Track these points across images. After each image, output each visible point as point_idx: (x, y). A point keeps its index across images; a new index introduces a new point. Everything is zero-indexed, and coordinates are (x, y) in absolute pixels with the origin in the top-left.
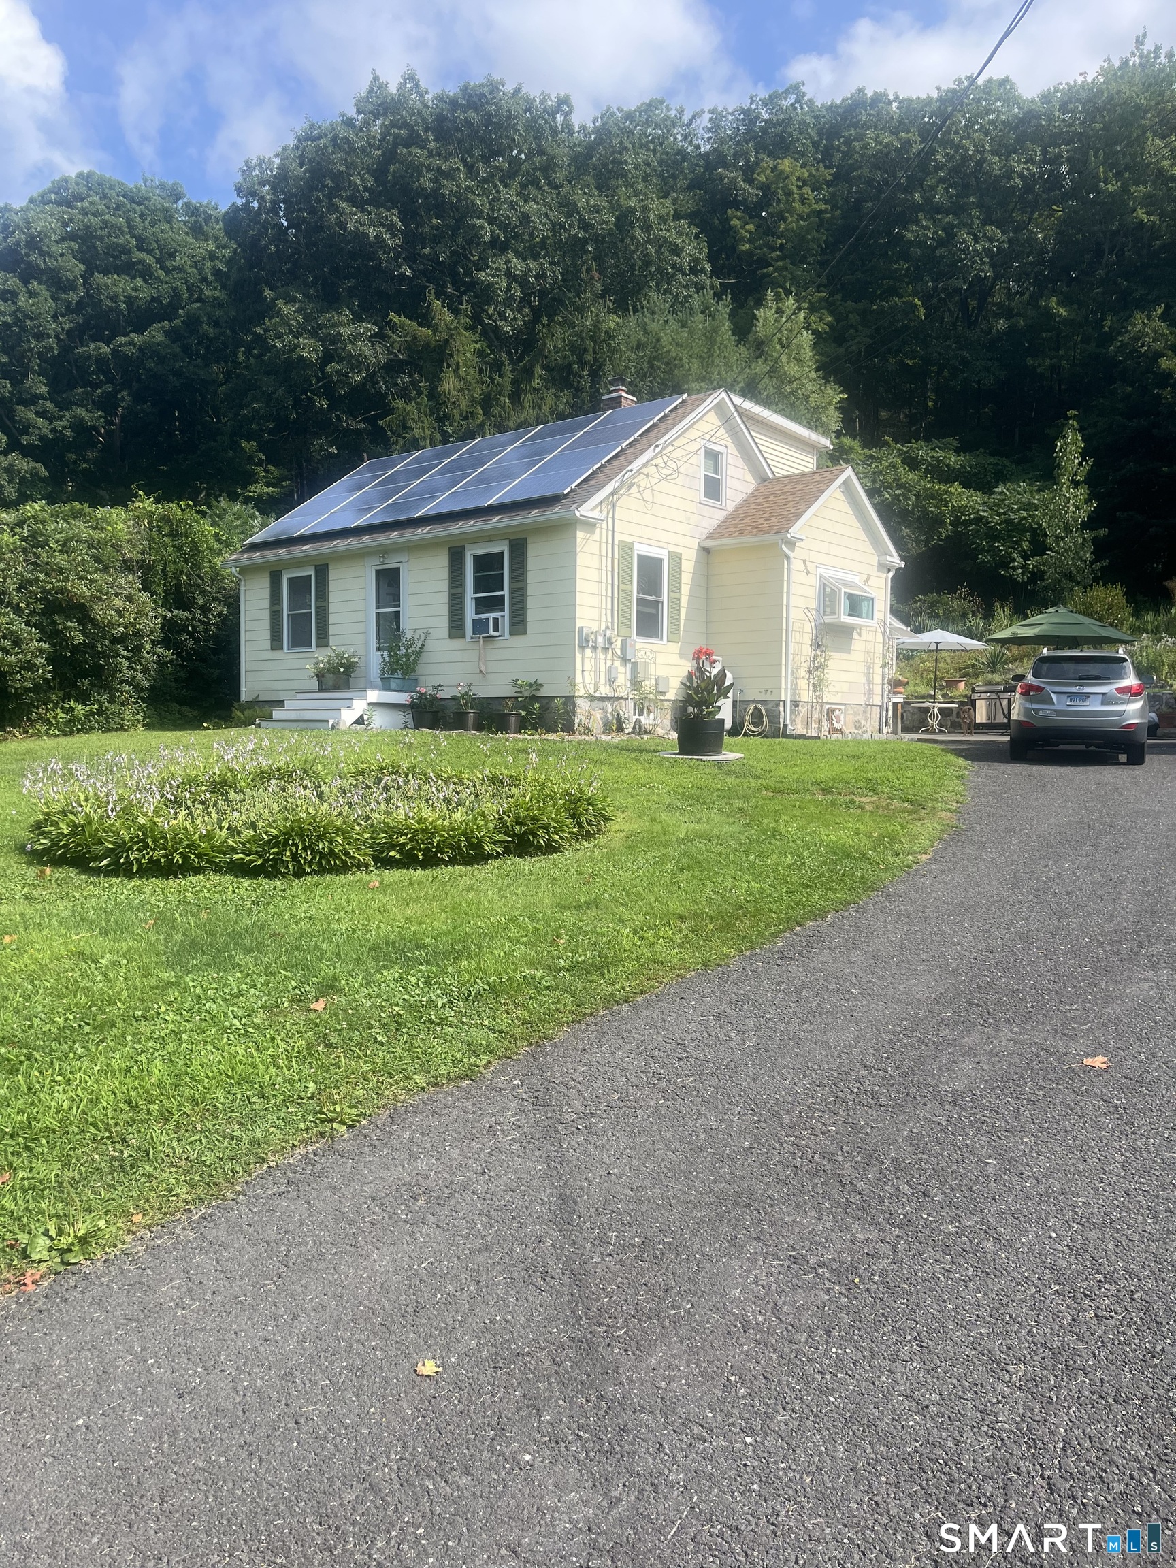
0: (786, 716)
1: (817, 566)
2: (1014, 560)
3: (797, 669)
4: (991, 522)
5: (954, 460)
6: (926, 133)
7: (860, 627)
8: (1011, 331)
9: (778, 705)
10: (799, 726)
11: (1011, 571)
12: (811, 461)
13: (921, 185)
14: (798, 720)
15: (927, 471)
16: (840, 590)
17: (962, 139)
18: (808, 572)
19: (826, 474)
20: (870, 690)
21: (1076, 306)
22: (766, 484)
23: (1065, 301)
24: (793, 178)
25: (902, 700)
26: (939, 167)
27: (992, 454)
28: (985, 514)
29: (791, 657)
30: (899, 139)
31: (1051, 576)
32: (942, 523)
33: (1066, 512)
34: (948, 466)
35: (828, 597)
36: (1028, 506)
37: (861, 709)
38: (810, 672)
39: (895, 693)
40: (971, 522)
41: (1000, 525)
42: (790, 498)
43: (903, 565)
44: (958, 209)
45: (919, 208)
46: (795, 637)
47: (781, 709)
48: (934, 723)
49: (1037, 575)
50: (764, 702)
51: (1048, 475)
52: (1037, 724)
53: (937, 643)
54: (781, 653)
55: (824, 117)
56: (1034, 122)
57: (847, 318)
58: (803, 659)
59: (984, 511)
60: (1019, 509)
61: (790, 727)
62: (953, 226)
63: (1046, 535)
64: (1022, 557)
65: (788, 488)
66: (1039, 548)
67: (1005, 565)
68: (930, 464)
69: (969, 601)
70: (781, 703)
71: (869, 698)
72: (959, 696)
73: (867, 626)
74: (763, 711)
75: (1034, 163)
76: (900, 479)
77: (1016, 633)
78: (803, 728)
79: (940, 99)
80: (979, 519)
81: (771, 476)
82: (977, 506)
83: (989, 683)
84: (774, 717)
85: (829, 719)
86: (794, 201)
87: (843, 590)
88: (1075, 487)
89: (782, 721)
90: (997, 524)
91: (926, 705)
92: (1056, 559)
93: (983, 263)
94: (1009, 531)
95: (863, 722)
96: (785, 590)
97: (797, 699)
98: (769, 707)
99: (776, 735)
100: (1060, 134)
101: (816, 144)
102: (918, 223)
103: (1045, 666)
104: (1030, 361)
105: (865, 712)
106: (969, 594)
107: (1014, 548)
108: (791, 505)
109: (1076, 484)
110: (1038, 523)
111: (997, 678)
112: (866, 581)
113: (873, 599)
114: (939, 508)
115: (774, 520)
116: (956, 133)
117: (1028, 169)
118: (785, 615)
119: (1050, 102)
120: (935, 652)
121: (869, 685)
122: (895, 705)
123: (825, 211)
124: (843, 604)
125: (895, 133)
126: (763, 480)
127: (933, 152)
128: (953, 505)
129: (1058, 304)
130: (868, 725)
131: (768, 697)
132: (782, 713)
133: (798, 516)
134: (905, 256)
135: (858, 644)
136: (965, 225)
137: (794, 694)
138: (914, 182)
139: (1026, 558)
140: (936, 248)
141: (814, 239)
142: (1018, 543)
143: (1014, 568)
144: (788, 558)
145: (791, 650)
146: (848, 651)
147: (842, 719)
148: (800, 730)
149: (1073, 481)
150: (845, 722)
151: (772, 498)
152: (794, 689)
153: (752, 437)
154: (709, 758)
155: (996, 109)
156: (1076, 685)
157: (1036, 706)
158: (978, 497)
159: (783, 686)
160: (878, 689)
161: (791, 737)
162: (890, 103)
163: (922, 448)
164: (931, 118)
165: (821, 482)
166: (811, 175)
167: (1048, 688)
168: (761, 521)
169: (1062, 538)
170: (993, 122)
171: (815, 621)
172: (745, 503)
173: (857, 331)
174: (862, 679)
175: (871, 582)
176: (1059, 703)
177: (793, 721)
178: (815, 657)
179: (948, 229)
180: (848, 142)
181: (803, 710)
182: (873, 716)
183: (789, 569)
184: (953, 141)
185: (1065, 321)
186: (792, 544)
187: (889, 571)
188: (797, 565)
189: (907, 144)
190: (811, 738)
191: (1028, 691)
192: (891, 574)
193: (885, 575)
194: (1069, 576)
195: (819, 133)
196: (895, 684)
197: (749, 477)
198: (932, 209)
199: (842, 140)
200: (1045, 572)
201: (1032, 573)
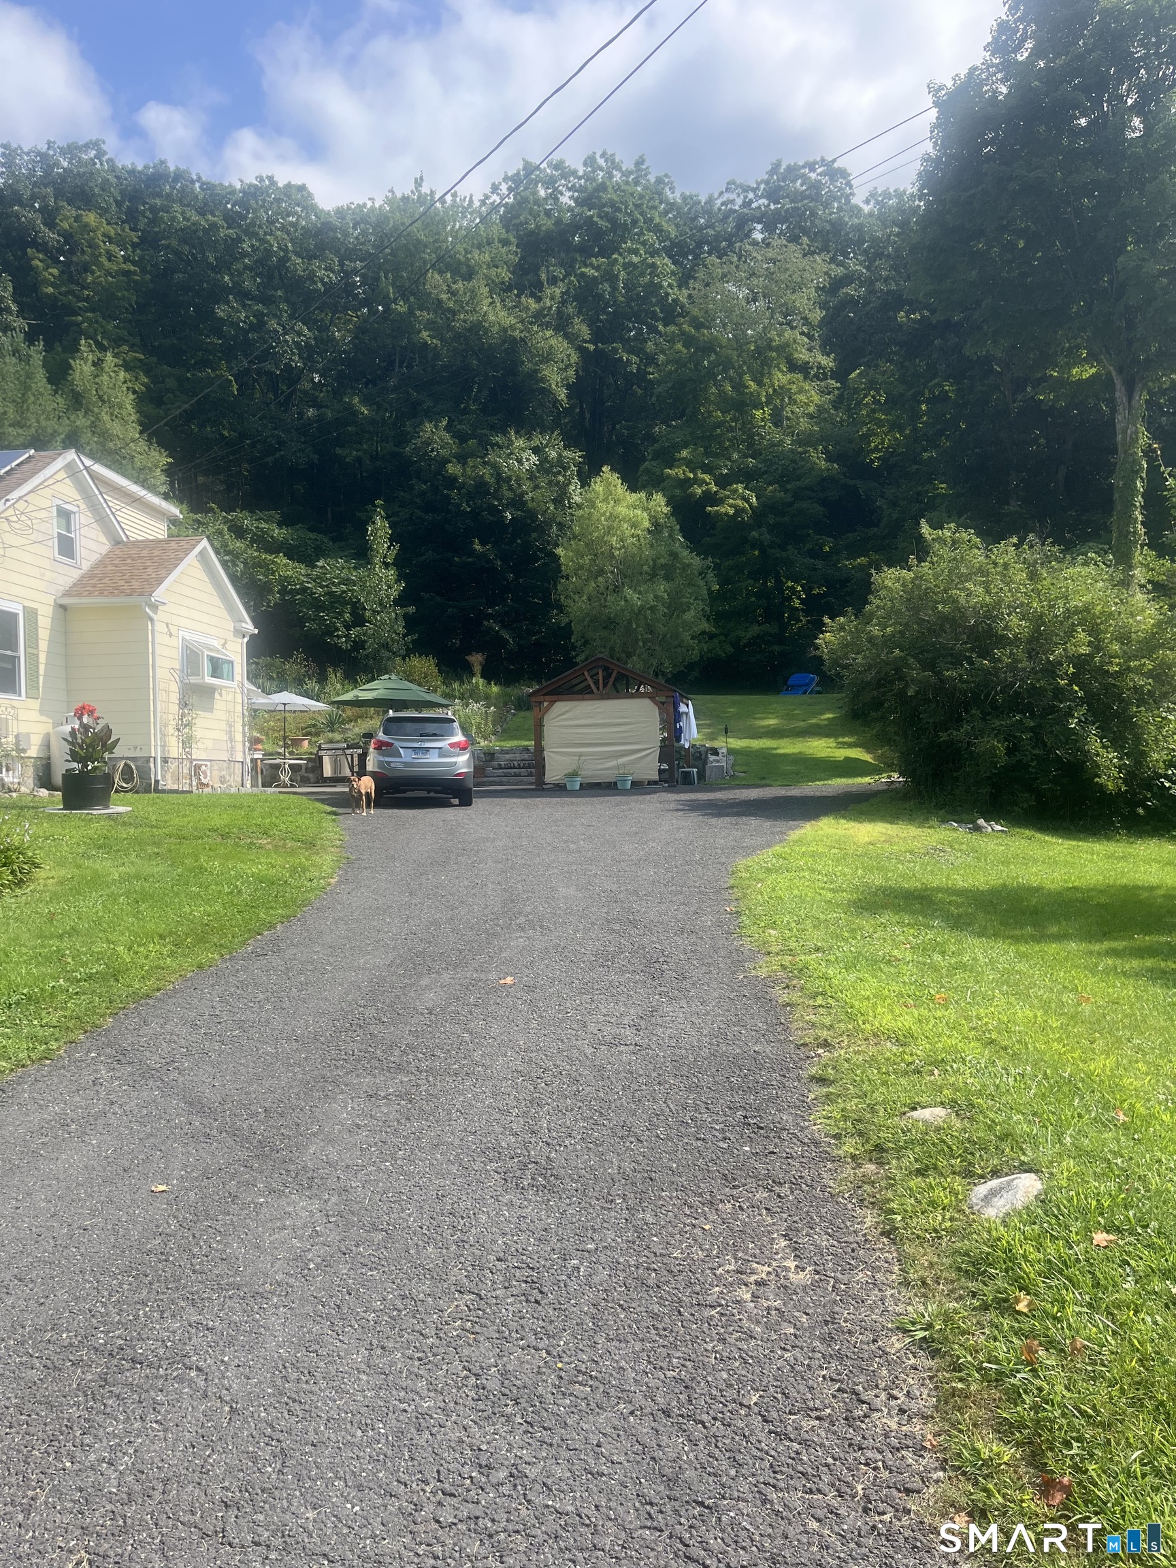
0: (157, 773)
1: (179, 628)
2: (338, 630)
3: (165, 727)
4: (315, 593)
5: (277, 532)
6: (231, 219)
7: (221, 687)
8: (320, 419)
9: (148, 761)
10: (169, 782)
11: (335, 639)
12: (162, 527)
13: (229, 269)
14: (168, 776)
15: (253, 541)
16: (203, 653)
17: (266, 234)
18: (171, 635)
19: (183, 543)
20: (232, 747)
21: (375, 407)
22: (120, 546)
23: (366, 401)
24: (99, 234)
25: (261, 756)
26: (245, 255)
27: (311, 530)
28: (310, 585)
29: (159, 715)
30: (207, 220)
31: (371, 646)
32: (270, 591)
33: (380, 590)
34: (272, 537)
35: (191, 657)
36: (346, 581)
37: (225, 765)
38: (179, 730)
39: (256, 750)
40: (297, 592)
41: (323, 596)
42: (149, 563)
43: (256, 631)
44: (266, 300)
45: (230, 291)
46: (162, 696)
47: (152, 765)
48: (285, 778)
49: (359, 645)
50: (133, 759)
51: (362, 554)
52: (390, 775)
53: (285, 704)
54: (149, 710)
55: (126, 179)
56: (331, 234)
57: (163, 382)
58: (171, 717)
59: (308, 582)
60: (340, 583)
61: (161, 782)
62: (263, 315)
63: (365, 609)
64: (345, 626)
65: (145, 553)
66: (359, 620)
67: (330, 634)
68: (255, 534)
69: (305, 666)
70: (152, 760)
71: (232, 755)
72: (305, 753)
73: (227, 687)
74: (134, 767)
75: (333, 272)
76: (227, 546)
77: (357, 697)
78: (174, 783)
79: (243, 191)
80: (304, 590)
81: (125, 539)
82: (302, 578)
83: (331, 742)
84: (145, 773)
85: (197, 775)
86: (100, 255)
87: (206, 653)
88: (386, 568)
89: (153, 777)
90: (320, 595)
91: (278, 761)
92: (375, 631)
93: (293, 354)
94: (332, 602)
95: (228, 778)
96: (150, 651)
97: (167, 756)
98: (139, 763)
99: (147, 790)
100: (355, 250)
101: (119, 204)
102: (228, 302)
103: (394, 725)
104: (339, 451)
105: (229, 768)
106: (304, 660)
107: (337, 618)
108: (150, 570)
109: (386, 565)
110: (357, 598)
111: (337, 736)
112: (224, 645)
113: (232, 662)
114: (267, 577)
115: (134, 582)
116: (260, 227)
117: (328, 276)
118: (151, 674)
119: (344, 219)
120: (283, 713)
121: (231, 742)
122: (254, 761)
123: (134, 273)
124: (206, 666)
125: (202, 213)
126: (117, 542)
127: (239, 240)
128: (280, 575)
129: (360, 402)
130: (232, 780)
131: (138, 754)
132: (153, 769)
133: (160, 581)
134: (219, 333)
135: (220, 703)
136: (275, 316)
137: (163, 751)
138: (224, 264)
139: (348, 628)
140: (248, 331)
141: (123, 298)
142: (341, 614)
143: (339, 637)
144: (152, 620)
145: (159, 709)
146: (211, 710)
147: (209, 774)
148: (171, 785)
149: (384, 563)
150: (211, 777)
151: (129, 561)
152: (163, 746)
153: (105, 500)
154: (99, 812)
155: (296, 213)
156: (418, 741)
157: (387, 759)
158: (302, 569)
159: (153, 743)
160: (239, 747)
161: (163, 791)
162: (193, 182)
163: (247, 519)
164: (233, 206)
165: (178, 550)
166: (117, 234)
167: (397, 744)
168: (122, 583)
169: (378, 613)
170: (294, 225)
171: (181, 681)
172: (101, 563)
173: (175, 396)
174: (225, 737)
175: (229, 645)
176: (406, 756)
177: (163, 777)
178: (183, 715)
179: (259, 315)
180: (153, 209)
181: (173, 766)
182: (236, 771)
183: (153, 631)
184: (257, 234)
185: (366, 417)
186: (155, 608)
187: (244, 636)
188: (160, 627)
189: (213, 226)
190: (183, 792)
191: (380, 746)
192: (246, 640)
193: (240, 641)
194: (386, 646)
195: (122, 192)
196: (254, 742)
197: (103, 539)
198: (243, 295)
199: (147, 206)
200: (366, 642)
201: (354, 642)
